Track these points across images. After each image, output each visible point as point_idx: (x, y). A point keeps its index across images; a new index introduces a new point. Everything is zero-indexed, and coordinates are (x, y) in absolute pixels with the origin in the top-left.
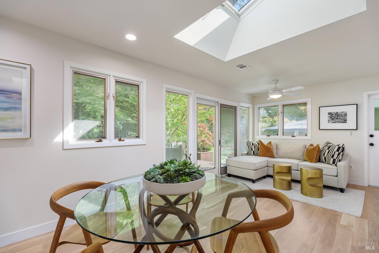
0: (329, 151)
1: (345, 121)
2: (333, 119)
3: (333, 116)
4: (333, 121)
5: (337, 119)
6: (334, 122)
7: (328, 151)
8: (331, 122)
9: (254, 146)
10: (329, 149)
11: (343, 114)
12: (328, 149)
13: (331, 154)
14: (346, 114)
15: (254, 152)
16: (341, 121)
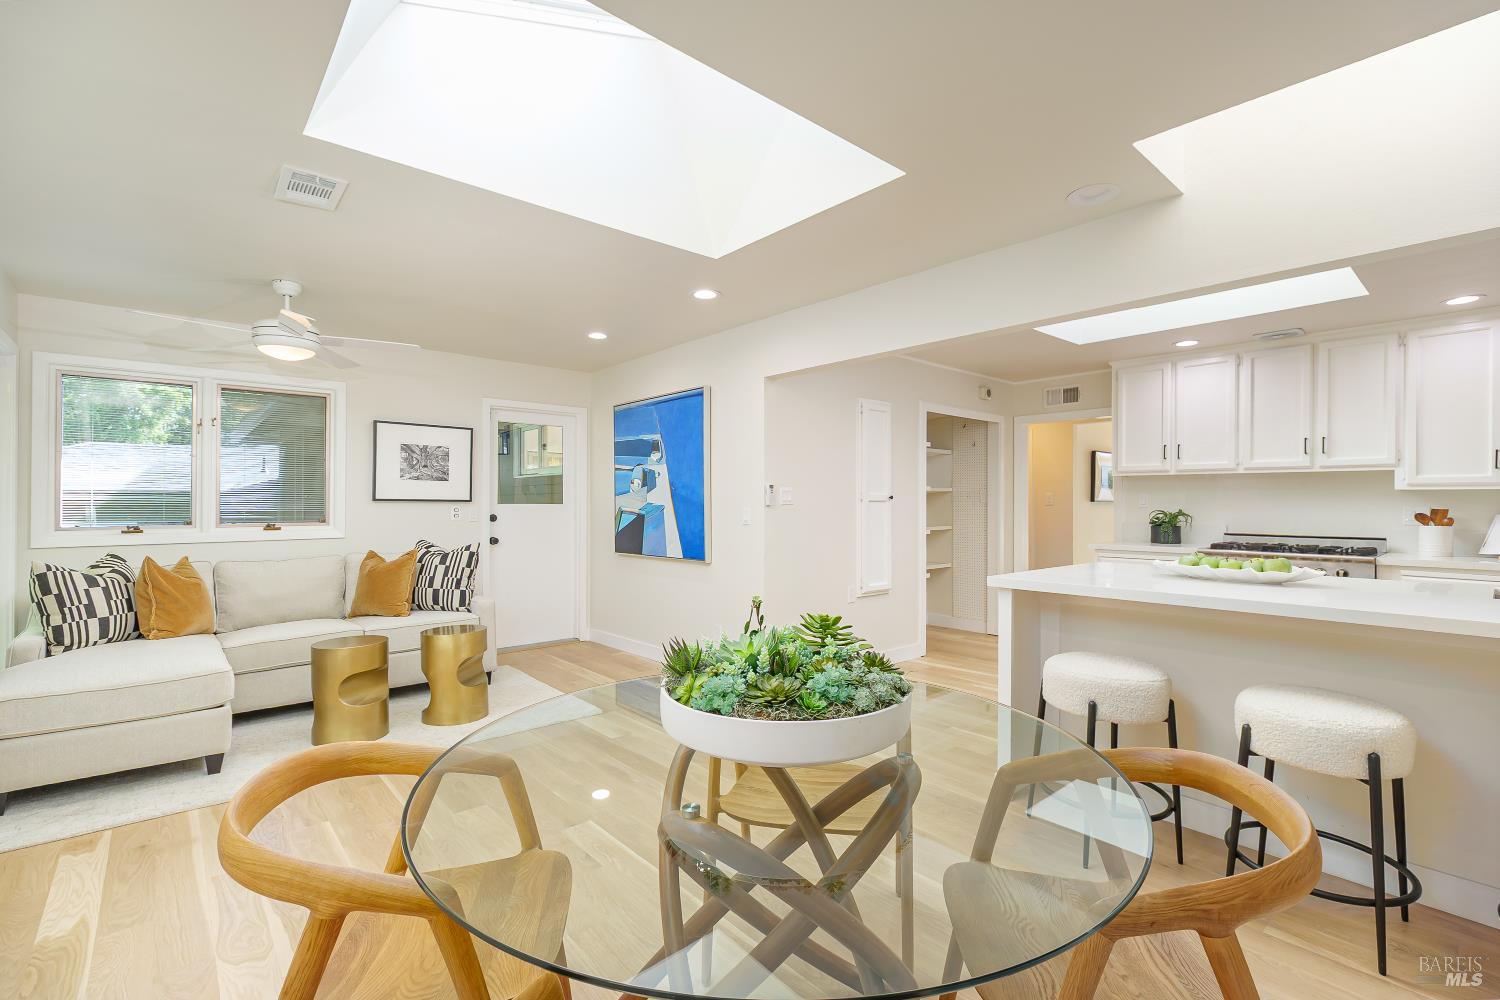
0: (447, 568)
1: (443, 477)
2: (413, 467)
3: (414, 455)
4: (416, 474)
5: (425, 466)
6: (418, 478)
7: (441, 569)
8: (408, 476)
9: (106, 590)
10: (447, 564)
11: (439, 453)
12: (443, 562)
13: (452, 578)
14: (447, 455)
15: (104, 624)
16: (435, 475)
